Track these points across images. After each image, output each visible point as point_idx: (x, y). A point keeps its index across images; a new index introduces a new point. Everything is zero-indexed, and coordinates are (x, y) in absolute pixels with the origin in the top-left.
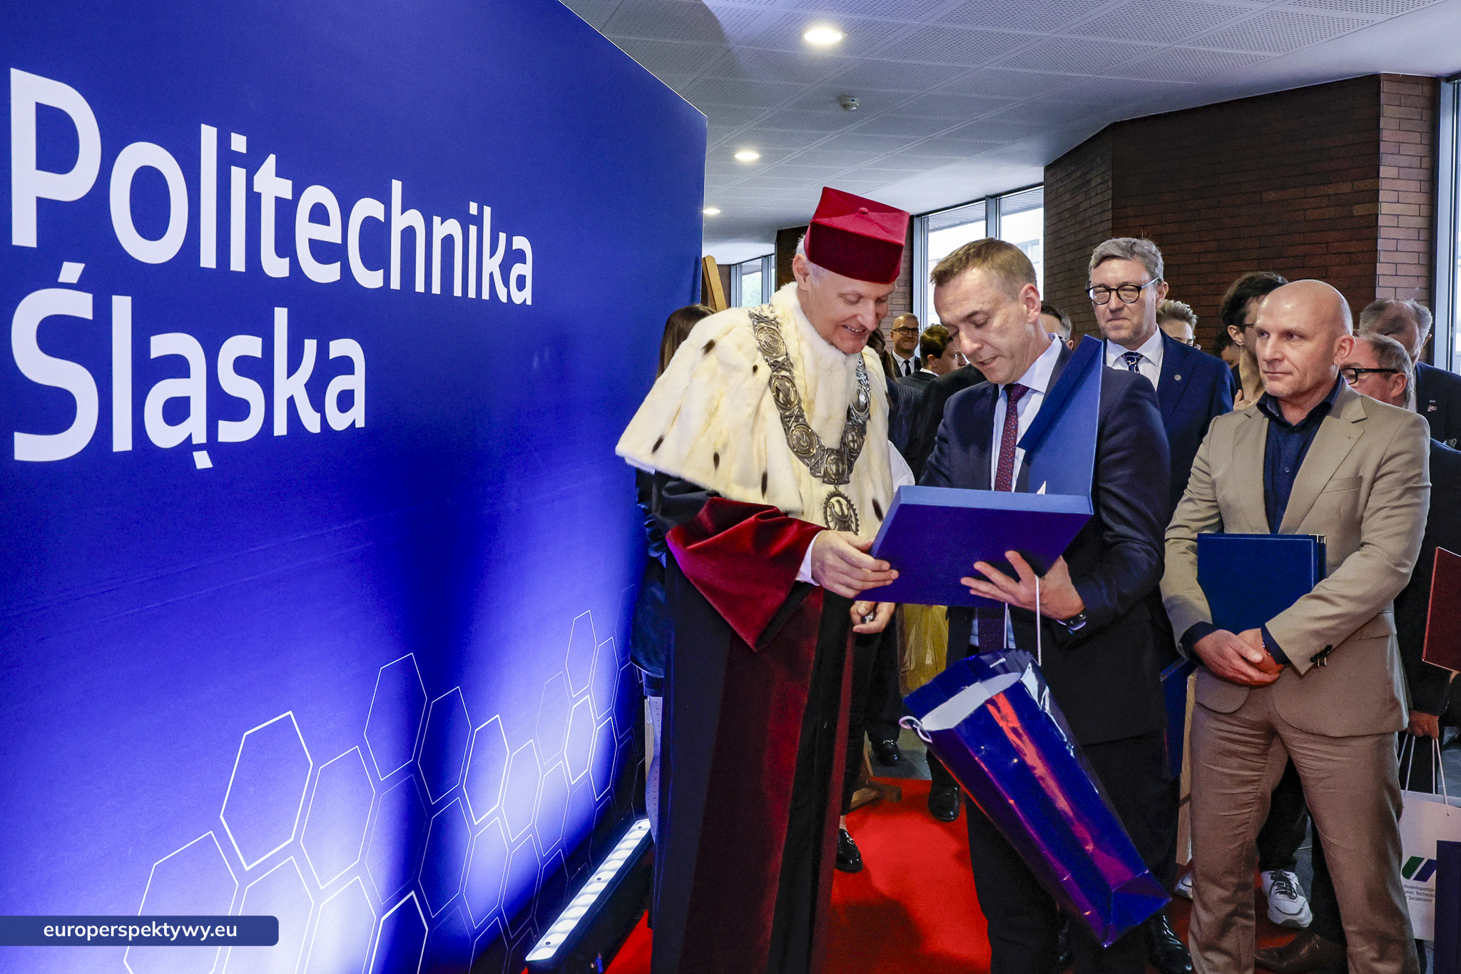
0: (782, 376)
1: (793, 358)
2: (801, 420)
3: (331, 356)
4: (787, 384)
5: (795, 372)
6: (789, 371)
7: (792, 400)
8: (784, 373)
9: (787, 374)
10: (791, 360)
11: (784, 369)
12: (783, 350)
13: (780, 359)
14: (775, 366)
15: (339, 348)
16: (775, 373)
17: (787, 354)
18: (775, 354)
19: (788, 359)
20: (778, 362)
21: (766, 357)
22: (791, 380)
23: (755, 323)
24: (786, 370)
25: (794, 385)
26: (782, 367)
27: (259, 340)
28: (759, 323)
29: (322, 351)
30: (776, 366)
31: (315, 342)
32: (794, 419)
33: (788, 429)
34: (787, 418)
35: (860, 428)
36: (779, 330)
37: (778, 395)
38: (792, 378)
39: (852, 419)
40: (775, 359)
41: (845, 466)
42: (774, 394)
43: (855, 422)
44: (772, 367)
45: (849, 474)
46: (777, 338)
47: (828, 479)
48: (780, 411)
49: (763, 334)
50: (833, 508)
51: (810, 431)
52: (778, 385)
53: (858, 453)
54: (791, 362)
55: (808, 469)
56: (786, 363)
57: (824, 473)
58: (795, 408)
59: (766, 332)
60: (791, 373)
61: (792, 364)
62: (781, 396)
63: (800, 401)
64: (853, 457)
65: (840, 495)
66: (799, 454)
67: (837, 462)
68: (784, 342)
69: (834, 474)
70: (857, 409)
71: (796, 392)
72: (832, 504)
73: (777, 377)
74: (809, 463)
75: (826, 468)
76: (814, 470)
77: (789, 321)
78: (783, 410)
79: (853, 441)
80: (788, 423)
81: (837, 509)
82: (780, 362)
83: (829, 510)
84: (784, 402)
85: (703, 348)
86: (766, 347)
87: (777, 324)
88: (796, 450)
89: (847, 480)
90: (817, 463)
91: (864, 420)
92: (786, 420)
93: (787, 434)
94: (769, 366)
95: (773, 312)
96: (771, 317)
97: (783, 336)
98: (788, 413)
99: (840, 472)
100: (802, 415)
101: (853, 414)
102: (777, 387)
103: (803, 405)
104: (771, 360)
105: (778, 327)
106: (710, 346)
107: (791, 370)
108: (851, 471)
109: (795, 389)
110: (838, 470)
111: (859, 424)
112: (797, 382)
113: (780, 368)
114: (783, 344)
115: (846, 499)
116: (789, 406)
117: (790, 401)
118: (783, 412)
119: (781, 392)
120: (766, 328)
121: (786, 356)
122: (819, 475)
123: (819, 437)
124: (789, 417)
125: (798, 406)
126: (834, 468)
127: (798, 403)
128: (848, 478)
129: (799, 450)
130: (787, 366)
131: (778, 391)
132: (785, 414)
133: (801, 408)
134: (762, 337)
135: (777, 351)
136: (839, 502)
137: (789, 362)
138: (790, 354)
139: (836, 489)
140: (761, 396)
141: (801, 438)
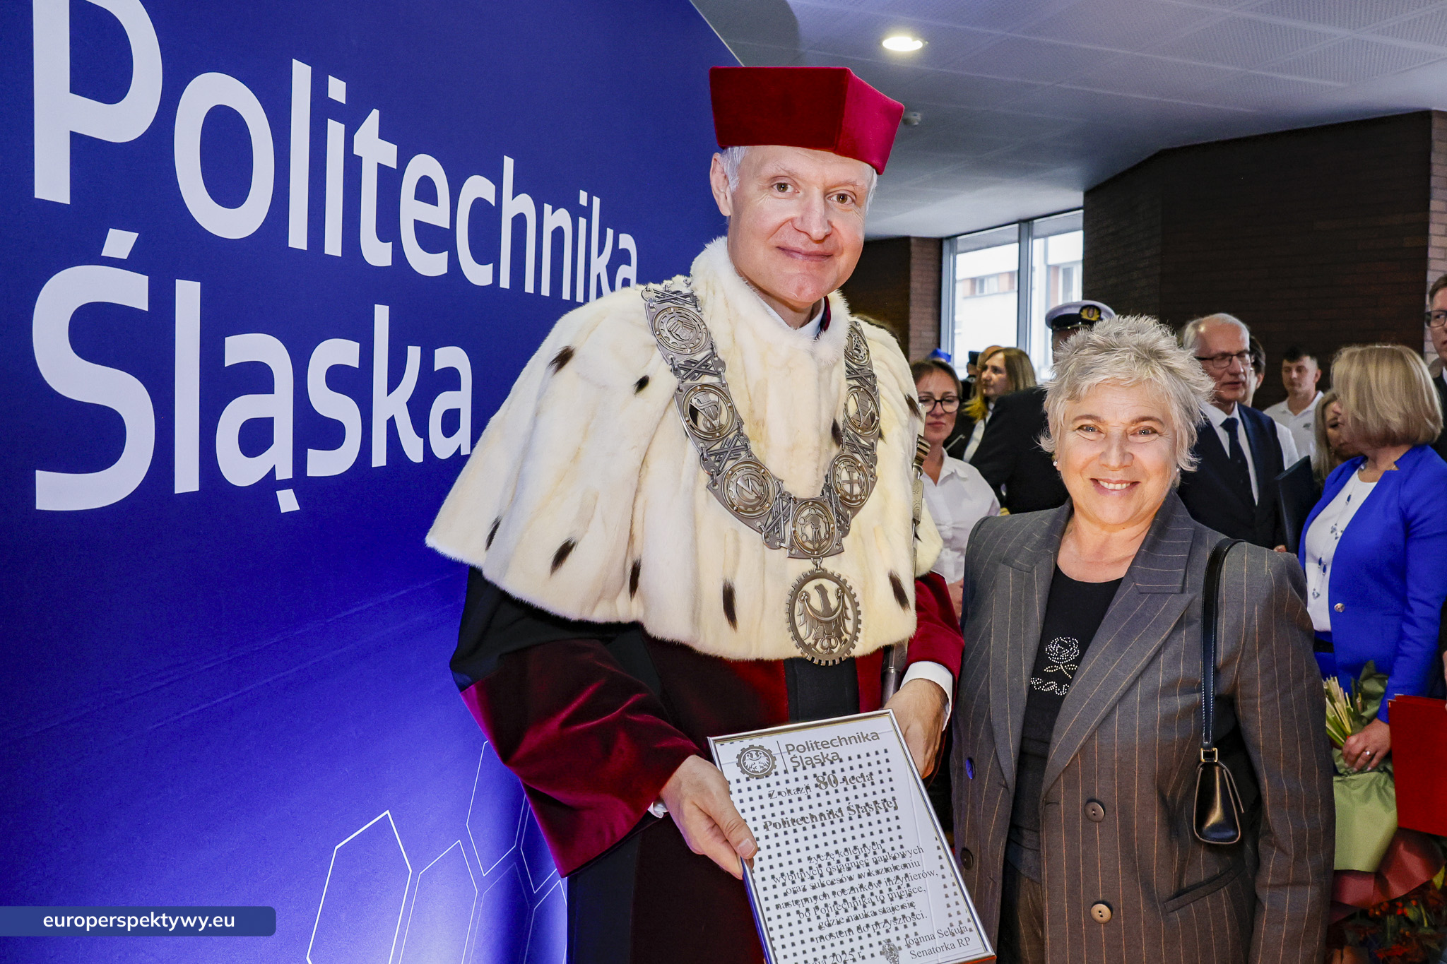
0: (702, 386)
1: (723, 352)
2: (744, 454)
3: (437, 367)
4: (713, 397)
5: (727, 375)
6: (717, 374)
7: (724, 422)
8: (707, 379)
9: (714, 380)
10: (721, 356)
11: (705, 373)
12: (704, 340)
13: (699, 357)
16: (688, 381)
17: (712, 349)
18: (688, 349)
19: (714, 355)
20: (696, 363)
21: (670, 357)
22: (721, 390)
23: (652, 304)
24: (712, 374)
25: (727, 398)
26: (703, 369)
27: (357, 347)
28: (661, 302)
30: (688, 370)
31: (418, 349)
32: (730, 456)
33: (718, 475)
34: (716, 455)
35: (867, 455)
36: (699, 309)
37: (695, 420)
38: (724, 385)
39: (848, 444)
40: (687, 358)
41: (832, 526)
42: (687, 419)
43: (855, 446)
44: (683, 372)
45: (843, 537)
46: (694, 323)
47: (799, 550)
48: (701, 445)
49: (667, 319)
50: (808, 600)
51: (763, 471)
52: (694, 402)
53: (862, 501)
54: (719, 359)
55: (759, 537)
56: (710, 362)
57: (791, 541)
58: (731, 436)
59: (672, 315)
60: (720, 377)
61: (722, 364)
62: (701, 419)
63: (741, 423)
64: (849, 508)
65: (824, 575)
66: (742, 513)
67: (814, 521)
68: (706, 328)
69: (811, 542)
70: (856, 427)
71: (732, 408)
72: (807, 594)
73: (692, 389)
74: (762, 527)
75: (794, 532)
76: (771, 537)
77: (714, 294)
78: (706, 443)
79: (851, 482)
80: (717, 464)
81: (816, 602)
82: (699, 362)
83: (798, 606)
84: (707, 428)
85: (552, 363)
86: (673, 340)
87: (695, 300)
88: (735, 508)
89: (838, 548)
90: (777, 523)
91: (872, 441)
92: (713, 458)
93: (715, 483)
94: (675, 371)
95: (690, 284)
96: (686, 291)
97: (705, 318)
98: (717, 447)
99: (823, 537)
100: (746, 446)
101: (848, 436)
102: (692, 406)
103: (745, 429)
104: (681, 360)
105: (696, 306)
106: (564, 358)
107: (719, 373)
108: (845, 532)
109: (729, 405)
110: (817, 534)
111: (863, 448)
112: (733, 391)
113: (699, 372)
114: (705, 331)
115: (837, 580)
116: (718, 434)
117: (721, 426)
118: (708, 445)
119: (699, 413)
120: (672, 309)
121: (710, 351)
122: (782, 545)
123: (780, 480)
124: (720, 454)
125: (736, 431)
126: (809, 531)
127: (736, 427)
128: (839, 544)
129: (742, 507)
130: (712, 369)
131: (694, 413)
132: (712, 449)
133: (742, 435)
134: (665, 324)
135: (692, 345)
136: (820, 588)
137: (716, 359)
138: (718, 345)
139: (817, 565)
140: (653, 431)
141: (744, 486)
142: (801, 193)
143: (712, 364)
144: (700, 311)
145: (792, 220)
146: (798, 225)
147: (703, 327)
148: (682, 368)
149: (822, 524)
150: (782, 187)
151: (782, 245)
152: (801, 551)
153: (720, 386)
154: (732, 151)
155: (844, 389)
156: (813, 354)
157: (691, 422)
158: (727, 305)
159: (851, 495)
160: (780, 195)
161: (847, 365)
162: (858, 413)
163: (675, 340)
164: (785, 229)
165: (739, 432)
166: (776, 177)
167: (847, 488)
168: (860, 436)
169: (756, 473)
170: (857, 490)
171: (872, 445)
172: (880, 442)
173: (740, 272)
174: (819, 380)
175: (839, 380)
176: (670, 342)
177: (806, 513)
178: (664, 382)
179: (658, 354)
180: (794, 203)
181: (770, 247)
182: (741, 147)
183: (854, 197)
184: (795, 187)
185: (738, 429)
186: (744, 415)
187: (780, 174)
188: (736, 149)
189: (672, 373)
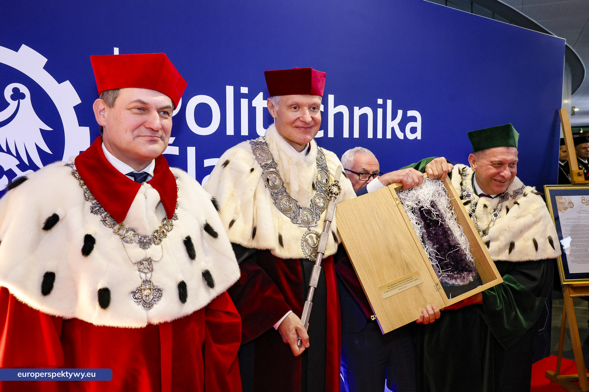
0: (270, 172)
4: (274, 175)
6: (275, 168)
8: (272, 170)
9: (274, 170)
11: (271, 168)
12: (270, 157)
13: (269, 162)
14: (265, 167)
16: (266, 170)
17: (273, 160)
19: (273, 161)
20: (268, 164)
21: (260, 162)
22: (277, 173)
23: (253, 146)
24: (273, 168)
25: (279, 175)
32: (280, 194)
33: (277, 200)
36: (268, 147)
37: (269, 183)
38: (277, 171)
40: (265, 163)
41: (314, 217)
42: (266, 182)
43: (321, 190)
45: (317, 220)
46: (267, 151)
48: (271, 190)
51: (291, 198)
52: (268, 177)
53: (324, 208)
54: (275, 163)
55: (290, 220)
56: (272, 164)
57: (300, 221)
58: (280, 188)
59: (260, 149)
60: (276, 169)
61: (276, 164)
63: (283, 183)
64: (320, 211)
65: (312, 233)
66: (284, 211)
67: (308, 216)
68: (271, 153)
69: (307, 222)
70: (321, 184)
71: (280, 179)
72: (307, 238)
73: (268, 173)
74: (291, 216)
75: (302, 218)
76: (294, 220)
78: (273, 190)
79: (319, 203)
80: (276, 197)
82: (269, 164)
83: (305, 243)
84: (273, 185)
85: (223, 165)
86: (260, 157)
87: (267, 144)
88: (282, 210)
89: (316, 224)
90: (296, 216)
92: (275, 195)
93: (276, 203)
95: (264, 139)
96: (263, 141)
97: (270, 150)
98: (276, 191)
99: (311, 220)
100: (285, 191)
101: (318, 187)
103: (285, 185)
104: (263, 164)
105: (267, 146)
106: (226, 163)
107: (276, 167)
108: (319, 219)
109: (279, 177)
110: (309, 219)
111: (324, 191)
112: (281, 173)
113: (269, 167)
114: (270, 154)
115: (316, 234)
116: (276, 187)
117: (277, 184)
119: (269, 180)
120: (259, 147)
121: (272, 161)
122: (298, 222)
124: (277, 193)
126: (306, 218)
128: (316, 222)
133: (284, 187)
134: (258, 152)
135: (266, 159)
136: (311, 237)
137: (274, 163)
138: (275, 158)
139: (309, 229)
140: (257, 185)
141: (286, 204)
142: (301, 109)
143: (274, 165)
144: (268, 148)
145: (299, 118)
146: (301, 119)
147: (270, 153)
148: (264, 166)
149: (310, 216)
150: (295, 108)
151: (297, 126)
152: (304, 225)
153: (276, 171)
154: (275, 98)
155: (317, 172)
156: (305, 161)
158: (277, 146)
159: (320, 207)
160: (295, 110)
161: (317, 163)
163: (261, 157)
164: (297, 121)
165: (283, 186)
166: (292, 105)
168: (323, 187)
169: (289, 199)
170: (322, 205)
176: (260, 158)
177: (305, 212)
178: (259, 171)
179: (256, 162)
180: (299, 112)
181: (293, 127)
182: (278, 96)
183: (317, 107)
184: (299, 107)
185: (283, 185)
186: (284, 180)
187: (294, 104)
188: (277, 97)
189: (261, 168)
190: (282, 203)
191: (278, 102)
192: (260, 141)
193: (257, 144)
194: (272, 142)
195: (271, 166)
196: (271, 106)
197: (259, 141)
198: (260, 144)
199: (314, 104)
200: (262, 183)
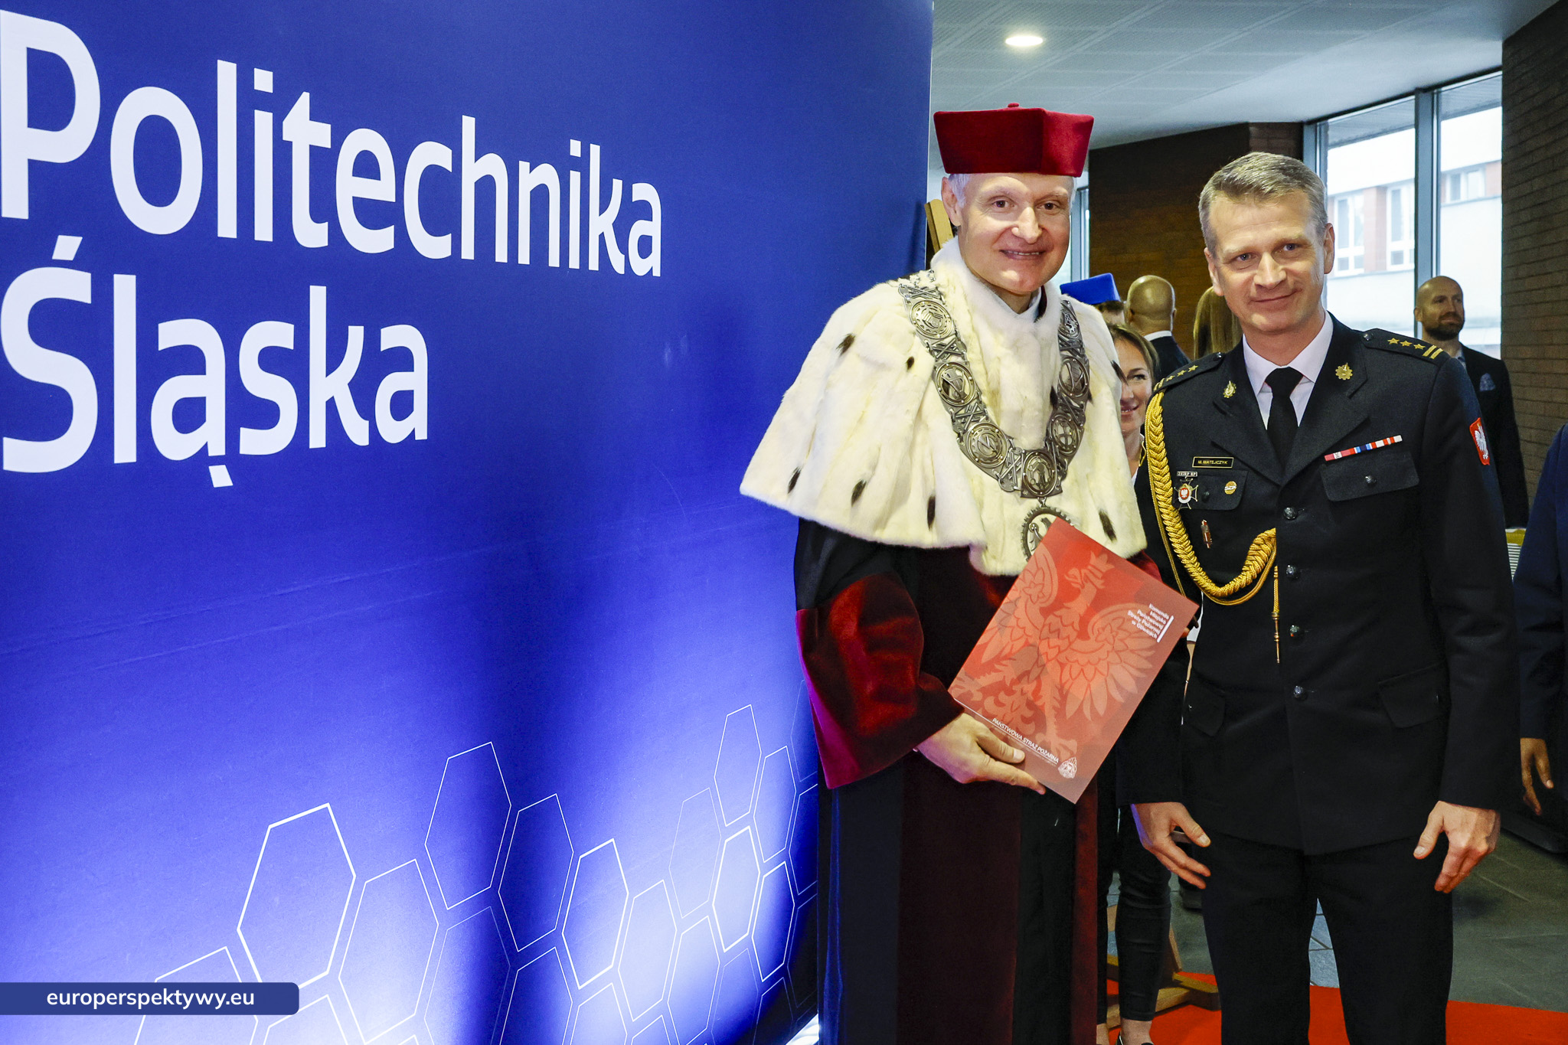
0: (951, 364)
1: (964, 338)
2: (982, 418)
3: (383, 349)
4: (958, 373)
5: (969, 356)
6: (961, 355)
7: (967, 392)
8: (953, 359)
9: (959, 360)
10: (963, 340)
11: (952, 354)
12: (950, 328)
13: (946, 341)
14: (939, 351)
15: (394, 336)
16: (940, 361)
17: (956, 334)
18: (938, 336)
19: (959, 340)
20: (945, 346)
21: (926, 341)
22: (964, 367)
23: (908, 299)
24: (957, 355)
25: (968, 372)
26: (951, 351)
27: (289, 329)
28: (914, 297)
29: (371, 341)
30: (941, 351)
31: (362, 328)
32: (972, 419)
33: (964, 433)
34: (961, 418)
35: (1077, 415)
36: (944, 302)
37: (947, 392)
38: (966, 363)
39: (1061, 405)
40: (939, 342)
41: (1053, 471)
42: (940, 389)
43: (1067, 407)
44: (936, 353)
45: (1061, 480)
46: (940, 313)
47: (1028, 490)
48: (951, 410)
49: (921, 311)
50: (1037, 530)
51: (997, 430)
52: (945, 377)
53: (1075, 450)
54: (962, 343)
55: (996, 483)
56: (955, 345)
57: (1023, 483)
58: (973, 404)
59: (924, 308)
60: (963, 358)
61: (965, 347)
62: (951, 391)
63: (979, 392)
64: (1066, 456)
65: (1049, 511)
66: (985, 463)
67: (1040, 469)
68: (950, 318)
69: (1038, 485)
70: (1068, 390)
71: (973, 381)
72: (1036, 525)
73: (944, 367)
74: (998, 474)
75: (1025, 476)
76: (1006, 482)
77: (955, 288)
78: (955, 408)
79: (1065, 435)
80: (963, 426)
81: (1043, 530)
82: (947, 345)
83: (1030, 534)
84: (956, 397)
85: (839, 347)
86: (926, 328)
87: (940, 295)
88: (977, 459)
89: (1058, 489)
90: (1010, 472)
91: (1082, 402)
92: (960, 421)
93: (961, 440)
94: (931, 352)
96: (932, 286)
97: (949, 310)
98: (962, 411)
99: (1046, 481)
100: (984, 411)
101: (1062, 398)
102: (944, 380)
103: (984, 398)
104: (934, 344)
105: (941, 299)
106: (847, 343)
107: (963, 354)
108: (1064, 476)
109: (970, 378)
110: (1042, 478)
111: (1074, 409)
112: (976, 368)
113: (947, 353)
114: (950, 320)
115: (1058, 515)
116: (963, 402)
117: (965, 395)
118: (956, 410)
119: (950, 386)
120: (923, 303)
121: (954, 336)
122: (1015, 488)
123: (1010, 437)
124: (965, 417)
125: (976, 400)
126: (1037, 477)
127: (976, 396)
128: (1060, 487)
129: (982, 459)
130: (957, 350)
131: (946, 386)
132: (960, 412)
133: (981, 402)
134: (920, 315)
135: (941, 332)
136: (1045, 521)
137: (959, 342)
138: (961, 332)
139: (1041, 503)
140: (921, 398)
141: (984, 442)
142: (1016, 207)
143: (957, 347)
144: (945, 304)
145: (1009, 229)
146: (1015, 231)
147: (948, 316)
148: (935, 350)
149: (1045, 469)
150: (1001, 205)
151: (1003, 248)
152: (1030, 492)
153: (964, 365)
154: (958, 177)
155: (1059, 362)
156: (1034, 334)
157: (945, 394)
159: (1066, 445)
160: (1000, 209)
161: (1060, 339)
162: (1070, 379)
163: (928, 328)
164: (1006, 236)
165: (978, 400)
166: (994, 198)
167: (1063, 440)
168: (1073, 399)
169: (992, 433)
170: (1070, 441)
171: (1082, 406)
172: (1088, 403)
173: (973, 273)
174: (1041, 355)
175: (1055, 355)
177: (1034, 461)
178: (925, 362)
179: (917, 339)
180: (1010, 215)
181: (995, 251)
182: (965, 175)
183: (1058, 204)
184: (1012, 202)
185: (978, 398)
186: (983, 386)
187: (998, 194)
188: (961, 175)
189: (929, 354)
190: (976, 441)
191: (964, 189)
192: (921, 284)
193: (915, 292)
194: (952, 288)
195: (950, 351)
196: (950, 200)
197: (922, 287)
198: (925, 294)
199: (1050, 195)
200: (934, 394)
